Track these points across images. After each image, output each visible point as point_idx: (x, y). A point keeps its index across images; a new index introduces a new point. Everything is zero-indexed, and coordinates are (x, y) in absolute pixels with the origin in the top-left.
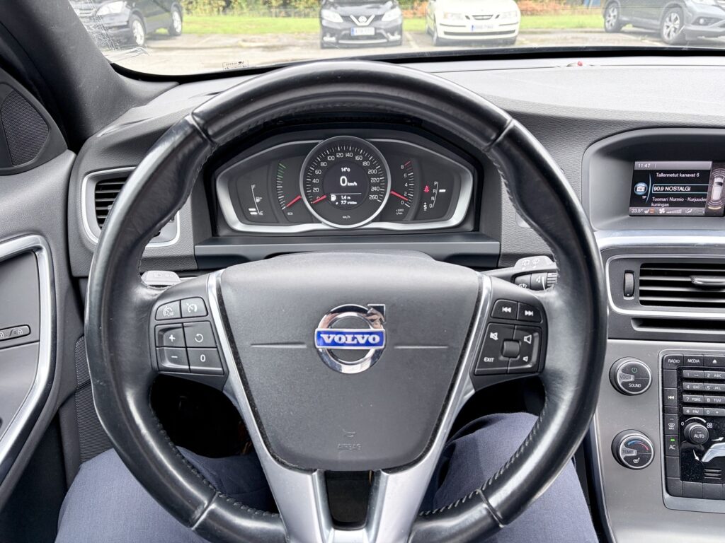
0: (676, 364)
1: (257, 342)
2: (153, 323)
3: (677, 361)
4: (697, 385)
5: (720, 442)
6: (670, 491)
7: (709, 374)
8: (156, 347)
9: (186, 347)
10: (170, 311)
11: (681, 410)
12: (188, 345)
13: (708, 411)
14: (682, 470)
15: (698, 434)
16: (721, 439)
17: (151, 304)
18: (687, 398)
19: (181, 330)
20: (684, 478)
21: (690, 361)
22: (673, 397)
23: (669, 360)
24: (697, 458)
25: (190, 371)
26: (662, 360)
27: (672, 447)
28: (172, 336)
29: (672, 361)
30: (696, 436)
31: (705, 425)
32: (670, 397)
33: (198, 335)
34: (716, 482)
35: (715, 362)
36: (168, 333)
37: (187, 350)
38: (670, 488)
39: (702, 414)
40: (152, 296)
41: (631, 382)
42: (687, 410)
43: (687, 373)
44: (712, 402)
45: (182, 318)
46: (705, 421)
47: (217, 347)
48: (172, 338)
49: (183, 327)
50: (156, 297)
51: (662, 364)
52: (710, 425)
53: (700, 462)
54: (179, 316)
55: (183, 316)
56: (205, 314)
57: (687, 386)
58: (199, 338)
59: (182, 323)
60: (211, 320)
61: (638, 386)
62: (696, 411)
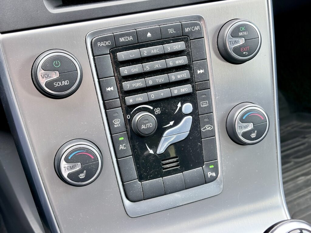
0: (107, 46)
3: (107, 43)
4: (135, 68)
5: (171, 127)
6: (130, 197)
7: (146, 52)
11: (123, 101)
13: (154, 95)
14: (138, 169)
15: (145, 124)
16: (172, 123)
18: (128, 85)
20: (141, 178)
21: (122, 40)
22: (112, 88)
23: (99, 44)
24: (151, 152)
26: (91, 44)
27: (122, 147)
29: (102, 44)
30: (143, 127)
31: (152, 112)
32: (109, 89)
34: (175, 171)
35: (149, 35)
38: (130, 194)
39: (147, 100)
41: (56, 80)
42: (130, 100)
43: (122, 56)
44: (156, 84)
46: (152, 108)
51: (92, 50)
52: (158, 111)
53: (155, 155)
57: (125, 71)
61: (66, 83)
62: (139, 98)
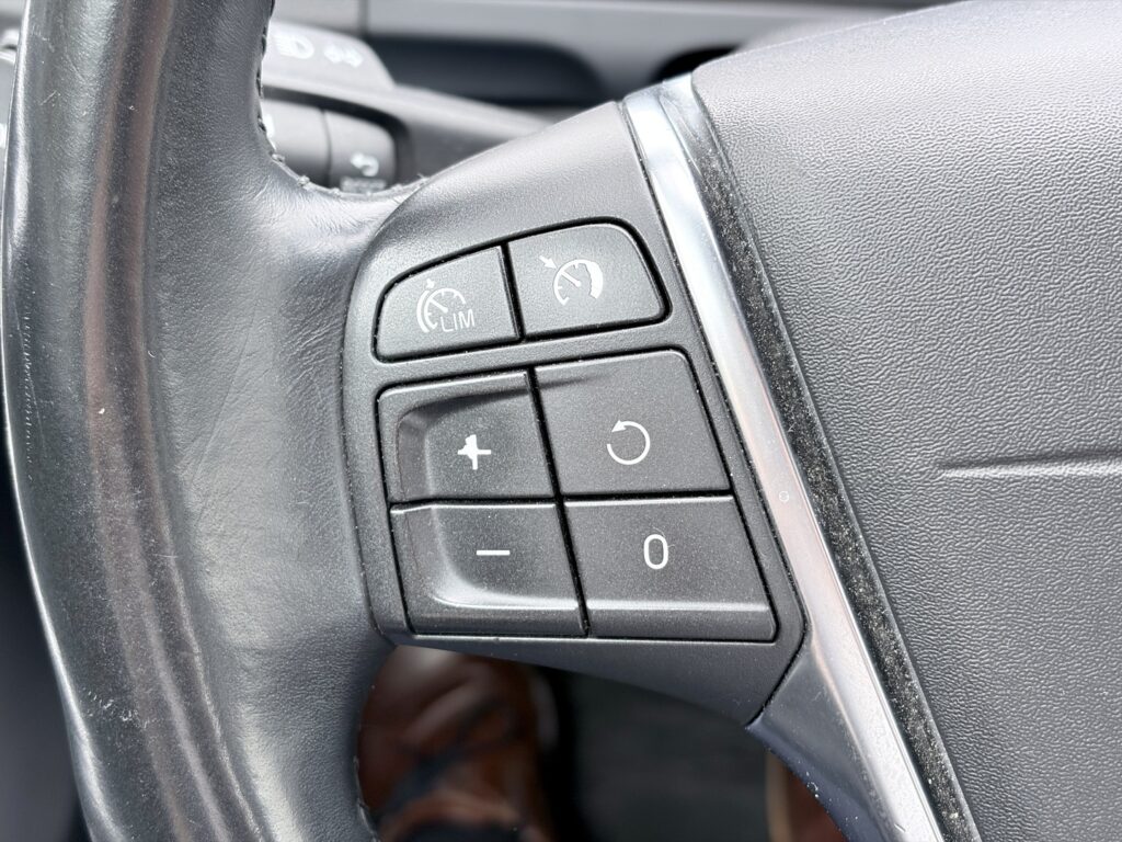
1: (972, 451)
2: (366, 374)
8: (391, 505)
9: (559, 498)
10: (455, 307)
12: (566, 488)
17: (345, 275)
19: (526, 401)
25: (586, 622)
28: (472, 440)
33: (620, 426)
36: (450, 422)
37: (562, 514)
40: (343, 231)
45: (523, 337)
47: (731, 491)
48: (471, 449)
49: (535, 389)
50: (361, 239)
54: (509, 331)
55: (530, 329)
56: (655, 309)
58: (629, 443)
59: (529, 368)
60: (689, 342)
